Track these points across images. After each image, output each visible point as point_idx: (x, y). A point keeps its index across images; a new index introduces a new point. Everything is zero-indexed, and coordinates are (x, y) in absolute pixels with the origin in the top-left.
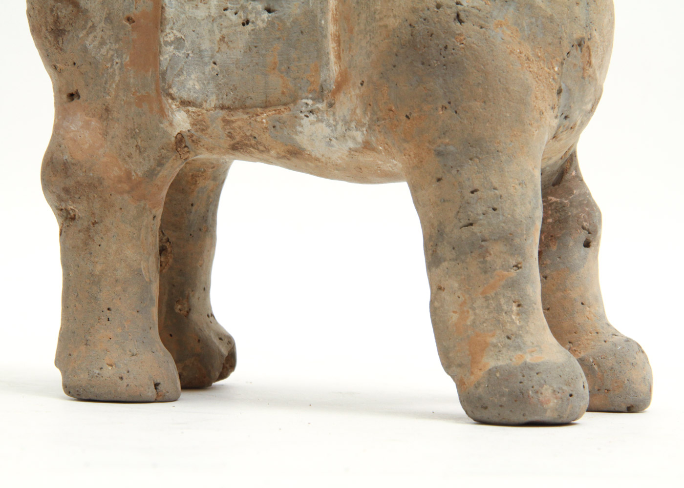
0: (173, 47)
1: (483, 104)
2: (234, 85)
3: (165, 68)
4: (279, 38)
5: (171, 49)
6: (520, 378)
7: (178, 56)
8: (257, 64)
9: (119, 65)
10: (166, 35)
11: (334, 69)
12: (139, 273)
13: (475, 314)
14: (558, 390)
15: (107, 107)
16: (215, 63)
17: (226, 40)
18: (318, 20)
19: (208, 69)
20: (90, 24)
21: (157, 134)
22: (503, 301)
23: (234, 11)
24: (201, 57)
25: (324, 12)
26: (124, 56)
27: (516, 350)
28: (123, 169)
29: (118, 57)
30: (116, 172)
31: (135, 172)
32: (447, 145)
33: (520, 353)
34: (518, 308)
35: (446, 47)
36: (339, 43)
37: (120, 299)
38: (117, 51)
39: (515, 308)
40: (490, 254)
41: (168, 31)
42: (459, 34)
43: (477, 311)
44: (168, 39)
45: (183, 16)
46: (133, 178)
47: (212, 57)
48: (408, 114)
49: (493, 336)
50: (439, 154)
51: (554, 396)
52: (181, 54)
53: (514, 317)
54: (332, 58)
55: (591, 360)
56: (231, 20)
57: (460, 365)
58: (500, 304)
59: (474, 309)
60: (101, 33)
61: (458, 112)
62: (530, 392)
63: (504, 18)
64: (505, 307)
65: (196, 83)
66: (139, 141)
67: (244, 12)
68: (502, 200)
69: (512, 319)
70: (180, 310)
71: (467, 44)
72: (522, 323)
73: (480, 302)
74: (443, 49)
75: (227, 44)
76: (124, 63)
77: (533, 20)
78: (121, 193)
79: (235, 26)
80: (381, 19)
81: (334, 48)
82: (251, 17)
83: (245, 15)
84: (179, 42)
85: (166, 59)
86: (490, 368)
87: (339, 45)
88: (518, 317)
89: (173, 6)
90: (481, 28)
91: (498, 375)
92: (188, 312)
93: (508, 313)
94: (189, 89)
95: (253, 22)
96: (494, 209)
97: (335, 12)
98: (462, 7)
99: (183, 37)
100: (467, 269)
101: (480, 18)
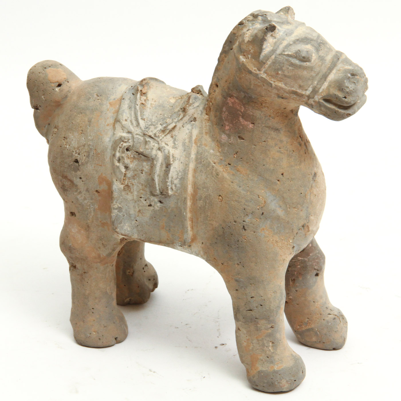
0: (117, 211)
1: (255, 264)
2: (145, 232)
3: (114, 220)
4: (165, 216)
5: (116, 211)
6: (272, 377)
7: (120, 215)
8: (156, 225)
9: (93, 209)
10: (114, 205)
11: (190, 233)
12: (106, 293)
13: (253, 345)
14: (289, 380)
15: (88, 225)
16: (136, 220)
17: (141, 212)
18: (183, 212)
19: (133, 222)
20: (79, 191)
21: (112, 239)
22: (265, 342)
23: (145, 199)
24: (130, 217)
25: (185, 209)
26: (95, 205)
27: (271, 363)
28: (97, 253)
29: (92, 205)
30: (93, 254)
31: (102, 255)
32: (239, 278)
33: (272, 365)
34: (272, 344)
35: (238, 241)
36: (192, 221)
37: (98, 305)
38: (92, 203)
39: (271, 344)
40: (259, 324)
41: (114, 203)
42: (244, 236)
43: (254, 344)
44: (115, 207)
45: (121, 197)
46: (101, 257)
47: (135, 218)
48: (222, 263)
49: (261, 355)
50: (236, 281)
51: (287, 383)
52: (121, 214)
53: (270, 348)
54: (189, 228)
55: (317, 330)
56: (143, 204)
57: (247, 364)
58: (264, 343)
59: (253, 343)
60: (84, 195)
61: (244, 267)
62: (276, 383)
63: (265, 226)
64: (266, 345)
65: (128, 227)
66: (104, 242)
67: (149, 200)
68: (265, 301)
69: (269, 349)
70: (129, 272)
71: (248, 240)
72: (274, 351)
73: (255, 341)
74: (237, 242)
75: (142, 213)
76: (95, 208)
77: (279, 225)
78: (97, 263)
79: (145, 206)
80: (210, 220)
81: (190, 224)
82: (153, 204)
83: (150, 202)
84: (120, 209)
85: (114, 216)
86: (259, 370)
87: (192, 222)
88: (272, 348)
89: (117, 192)
90: (254, 232)
91: (262, 374)
92: (133, 273)
93: (267, 347)
94: (125, 230)
95: (153, 206)
96: (261, 305)
97: (190, 208)
98: (245, 223)
99: (122, 207)
100: (249, 328)
101: (254, 228)
